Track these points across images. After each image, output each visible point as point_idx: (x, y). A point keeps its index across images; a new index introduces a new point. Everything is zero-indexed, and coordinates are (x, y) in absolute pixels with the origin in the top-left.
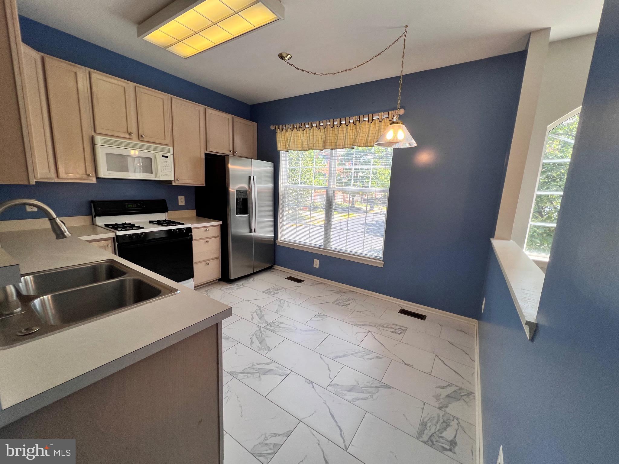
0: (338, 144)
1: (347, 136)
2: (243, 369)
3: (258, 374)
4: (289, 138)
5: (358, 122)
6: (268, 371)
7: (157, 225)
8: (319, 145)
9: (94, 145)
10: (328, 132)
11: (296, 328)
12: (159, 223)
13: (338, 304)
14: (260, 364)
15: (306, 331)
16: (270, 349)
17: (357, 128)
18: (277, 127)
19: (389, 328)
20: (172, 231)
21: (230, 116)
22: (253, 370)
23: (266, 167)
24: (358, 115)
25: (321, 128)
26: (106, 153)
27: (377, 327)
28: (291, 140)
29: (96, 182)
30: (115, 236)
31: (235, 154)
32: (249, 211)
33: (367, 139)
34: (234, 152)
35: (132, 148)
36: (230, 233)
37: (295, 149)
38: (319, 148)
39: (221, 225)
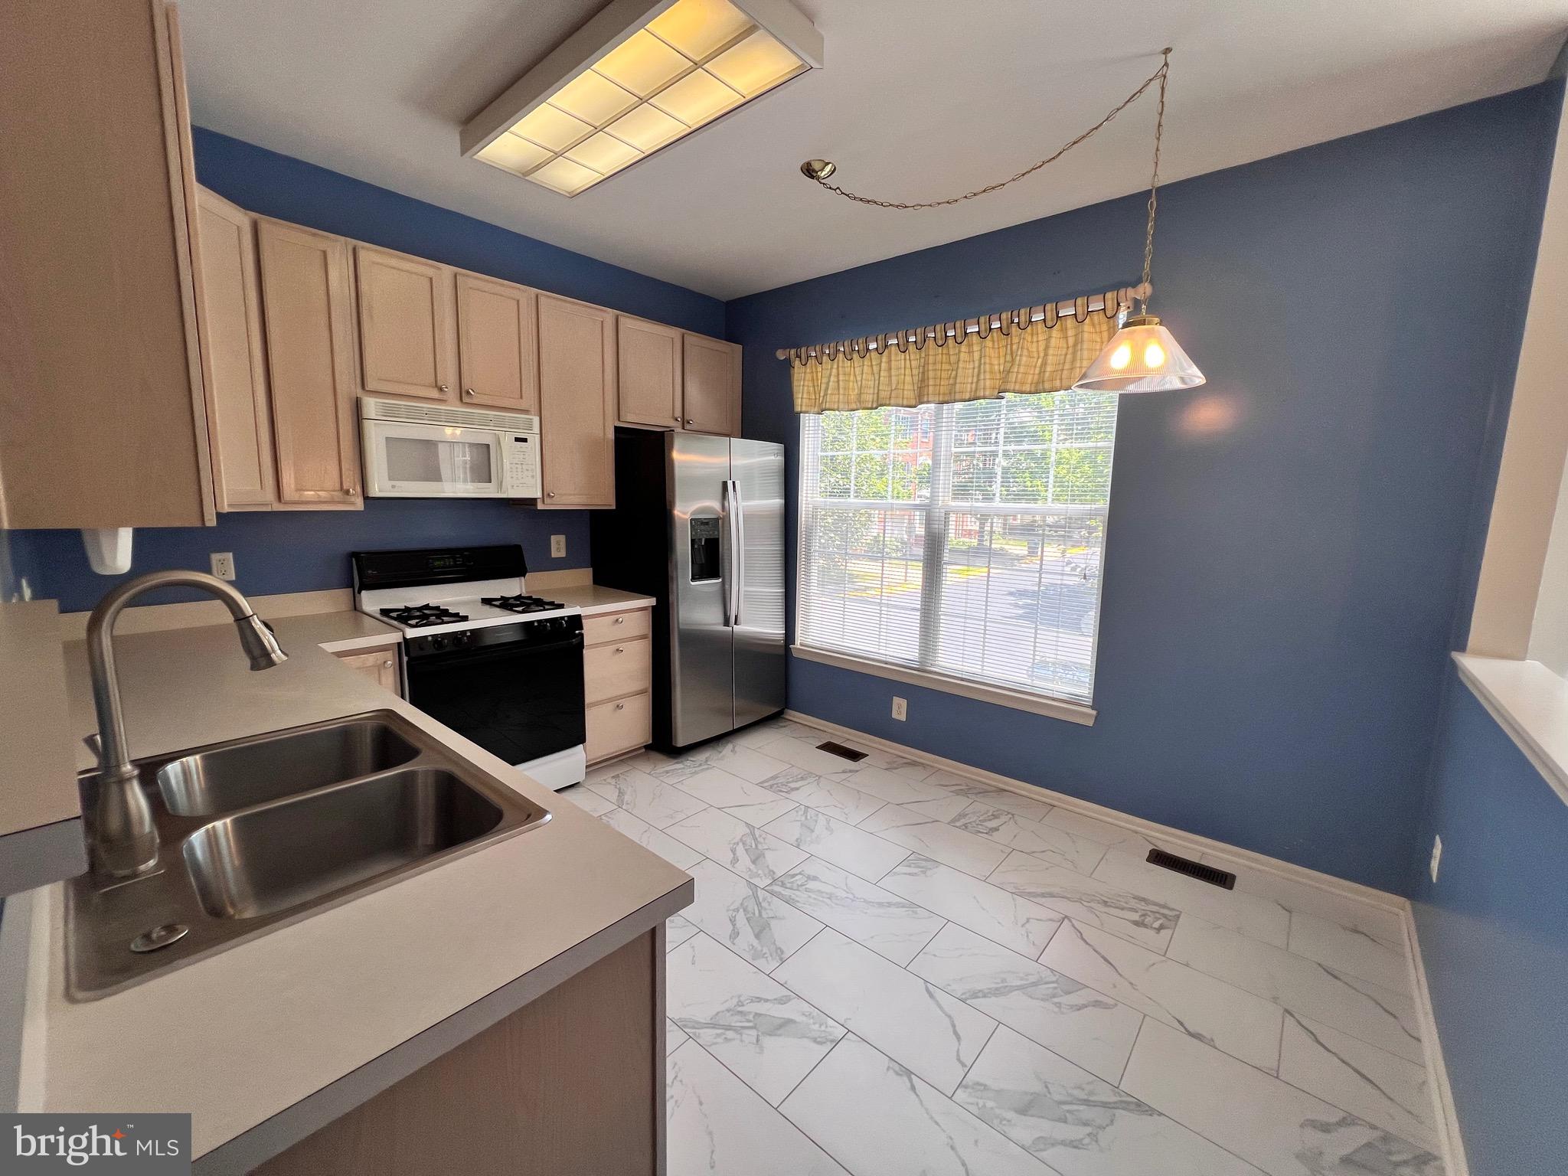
0: (957, 390)
1: (982, 367)
2: (714, 1013)
3: (754, 1033)
4: (825, 380)
5: (1014, 328)
6: (781, 1026)
7: (498, 609)
8: (905, 392)
9: (360, 419)
10: (931, 359)
11: (851, 896)
12: (506, 604)
13: (966, 826)
14: (759, 1000)
15: (880, 905)
16: (785, 956)
17: (1012, 344)
18: (793, 352)
19: (1122, 909)
20: (536, 624)
21: (675, 333)
22: (738, 1017)
23: (766, 455)
24: (1014, 308)
25: (912, 348)
26: (387, 438)
27: (1085, 903)
28: (831, 384)
29: (363, 509)
30: (401, 640)
31: (688, 427)
32: (723, 572)
33: (1042, 372)
34: (685, 422)
35: (446, 422)
36: (676, 626)
37: (841, 406)
38: (905, 403)
39: (652, 606)
